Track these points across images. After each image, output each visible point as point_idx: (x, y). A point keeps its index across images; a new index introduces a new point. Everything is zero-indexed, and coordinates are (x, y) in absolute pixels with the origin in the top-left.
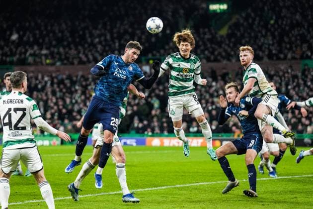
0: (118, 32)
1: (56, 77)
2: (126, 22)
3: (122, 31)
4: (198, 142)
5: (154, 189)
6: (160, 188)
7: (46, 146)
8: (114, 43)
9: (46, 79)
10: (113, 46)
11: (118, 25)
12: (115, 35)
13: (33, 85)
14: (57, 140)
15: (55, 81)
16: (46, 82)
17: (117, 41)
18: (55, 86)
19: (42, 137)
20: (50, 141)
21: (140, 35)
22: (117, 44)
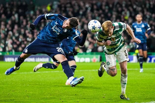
1: (96, 4)
7: (87, 63)
9: (87, 6)
13: (76, 11)
14: (97, 58)
15: (95, 7)
16: (87, 9)
18: (95, 11)
19: (84, 55)
20: (90, 58)
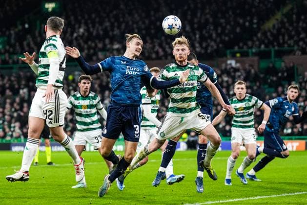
0: (199, 22)
2: (207, 11)
3: (203, 21)
4: (293, 147)
5: (245, 199)
6: (252, 198)
8: (195, 35)
10: (193, 38)
11: (199, 15)
12: (196, 26)
17: (197, 32)
21: (224, 25)
22: (197, 36)
